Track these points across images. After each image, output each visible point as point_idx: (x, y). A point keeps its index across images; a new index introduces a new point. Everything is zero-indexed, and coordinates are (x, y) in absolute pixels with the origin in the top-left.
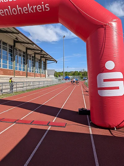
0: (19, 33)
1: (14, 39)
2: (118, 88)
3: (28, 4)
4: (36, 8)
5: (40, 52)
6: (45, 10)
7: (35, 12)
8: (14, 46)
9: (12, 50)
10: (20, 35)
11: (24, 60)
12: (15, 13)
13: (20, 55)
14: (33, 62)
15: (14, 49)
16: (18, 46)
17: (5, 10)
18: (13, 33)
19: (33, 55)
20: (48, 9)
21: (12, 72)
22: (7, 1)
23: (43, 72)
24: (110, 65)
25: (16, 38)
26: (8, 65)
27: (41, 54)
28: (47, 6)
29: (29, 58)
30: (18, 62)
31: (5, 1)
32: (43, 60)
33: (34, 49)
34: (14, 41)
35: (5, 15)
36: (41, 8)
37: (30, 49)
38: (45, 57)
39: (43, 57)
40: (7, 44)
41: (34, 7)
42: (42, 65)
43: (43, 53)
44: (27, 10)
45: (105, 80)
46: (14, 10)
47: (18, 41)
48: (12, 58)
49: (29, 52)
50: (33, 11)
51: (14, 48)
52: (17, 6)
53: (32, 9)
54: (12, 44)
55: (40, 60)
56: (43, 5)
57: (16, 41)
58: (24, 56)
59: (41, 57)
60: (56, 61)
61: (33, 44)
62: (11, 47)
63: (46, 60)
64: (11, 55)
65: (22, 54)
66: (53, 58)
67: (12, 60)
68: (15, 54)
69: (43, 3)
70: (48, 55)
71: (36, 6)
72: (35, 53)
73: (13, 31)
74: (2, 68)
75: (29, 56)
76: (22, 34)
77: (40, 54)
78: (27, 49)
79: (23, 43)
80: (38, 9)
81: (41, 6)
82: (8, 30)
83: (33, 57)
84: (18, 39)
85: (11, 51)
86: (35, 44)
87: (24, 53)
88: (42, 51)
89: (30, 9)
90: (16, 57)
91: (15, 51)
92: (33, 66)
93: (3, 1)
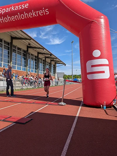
0: (31, 39)
1: (27, 44)
2: (103, 72)
3: (33, 10)
4: (38, 13)
5: (50, 55)
6: (45, 14)
7: (38, 16)
8: (27, 51)
9: (26, 55)
10: (32, 40)
11: (36, 63)
12: (23, 18)
13: (32, 59)
14: (44, 65)
15: (27, 54)
16: (31, 51)
17: (15, 16)
18: (26, 39)
19: (44, 59)
20: (47, 13)
21: (25, 73)
22: (17, 9)
23: (53, 74)
24: (97, 53)
25: (29, 44)
26: (22, 67)
27: (51, 58)
28: (47, 10)
29: (40, 62)
30: (31, 65)
31: (16, 10)
32: (53, 63)
33: (44, 54)
34: (27, 46)
35: (15, 20)
36: (42, 12)
37: (41, 53)
38: (54, 61)
39: (53, 61)
40: (21, 49)
41: (37, 12)
42: (52, 68)
43: (52, 57)
44: (32, 15)
45: (93, 66)
46: (22, 16)
47: (31, 47)
48: (25, 61)
49: (40, 56)
50: (37, 15)
51: (27, 52)
52: (25, 12)
53: (36, 14)
54: (26, 49)
55: (50, 64)
56: (44, 10)
57: (29, 47)
58: (35, 60)
59: (51, 61)
60: (64, 64)
61: (43, 48)
62: (25, 51)
63: (55, 63)
64: (25, 59)
65: (34, 58)
66: (61, 61)
67: (25, 63)
68: (28, 58)
69: (43, 8)
70: (57, 58)
71: (38, 11)
72: (46, 57)
73: (26, 37)
74: (16, 69)
75: (40, 60)
76: (34, 40)
77: (49, 58)
78: (38, 53)
79: (35, 48)
80: (40, 13)
81: (42, 11)
82: (22, 37)
83: (43, 61)
84: (30, 45)
85: (24, 55)
86: (45, 49)
87: (36, 57)
88: (51, 54)
89: (34, 14)
90: (29, 61)
91: (28, 56)
92: (44, 69)
93: (14, 10)
